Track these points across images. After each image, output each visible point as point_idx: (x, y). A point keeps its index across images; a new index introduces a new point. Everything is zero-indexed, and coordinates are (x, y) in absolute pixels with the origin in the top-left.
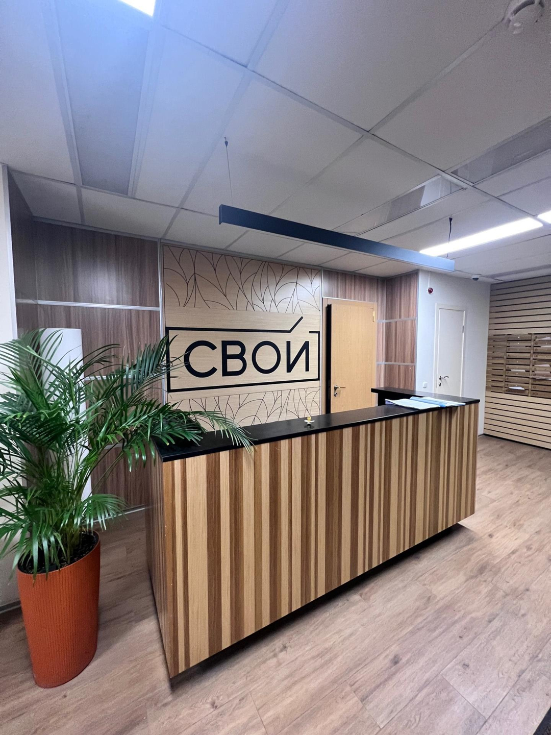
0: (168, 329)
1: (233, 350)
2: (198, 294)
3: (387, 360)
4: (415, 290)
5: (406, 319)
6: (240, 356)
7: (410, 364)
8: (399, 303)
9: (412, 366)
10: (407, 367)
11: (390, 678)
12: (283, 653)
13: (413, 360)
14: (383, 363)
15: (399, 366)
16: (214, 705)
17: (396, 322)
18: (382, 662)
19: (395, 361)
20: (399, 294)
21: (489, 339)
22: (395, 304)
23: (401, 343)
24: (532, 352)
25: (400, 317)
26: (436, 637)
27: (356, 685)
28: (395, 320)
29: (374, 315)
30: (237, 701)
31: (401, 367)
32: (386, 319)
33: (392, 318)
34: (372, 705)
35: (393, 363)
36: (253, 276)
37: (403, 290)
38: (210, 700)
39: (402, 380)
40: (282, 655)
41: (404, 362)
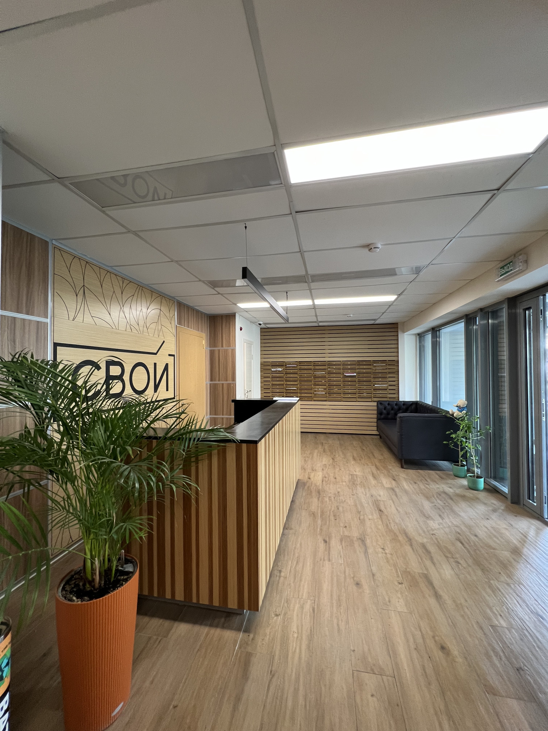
0: (56, 345)
1: (115, 371)
2: (86, 308)
3: (211, 380)
4: (234, 328)
5: (227, 348)
6: (120, 378)
7: (231, 382)
8: (221, 336)
9: (233, 384)
10: (229, 385)
11: (329, 548)
12: (282, 573)
13: (234, 379)
14: (209, 382)
15: (223, 384)
16: (277, 615)
17: (219, 350)
18: (322, 545)
19: (219, 381)
20: (221, 329)
21: (261, 364)
22: (217, 335)
23: (223, 367)
24: (284, 373)
25: (222, 346)
26: (329, 524)
27: (322, 558)
28: (219, 348)
29: (204, 343)
30: (286, 605)
31: (225, 385)
32: (210, 347)
33: (215, 346)
34: (334, 559)
35: (217, 382)
36: (131, 298)
37: (224, 326)
38: (273, 616)
39: (225, 395)
40: (283, 574)
41: (227, 381)
